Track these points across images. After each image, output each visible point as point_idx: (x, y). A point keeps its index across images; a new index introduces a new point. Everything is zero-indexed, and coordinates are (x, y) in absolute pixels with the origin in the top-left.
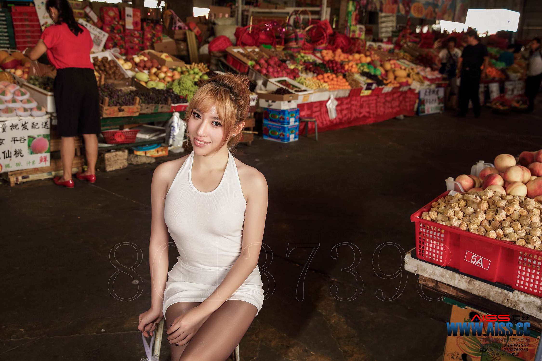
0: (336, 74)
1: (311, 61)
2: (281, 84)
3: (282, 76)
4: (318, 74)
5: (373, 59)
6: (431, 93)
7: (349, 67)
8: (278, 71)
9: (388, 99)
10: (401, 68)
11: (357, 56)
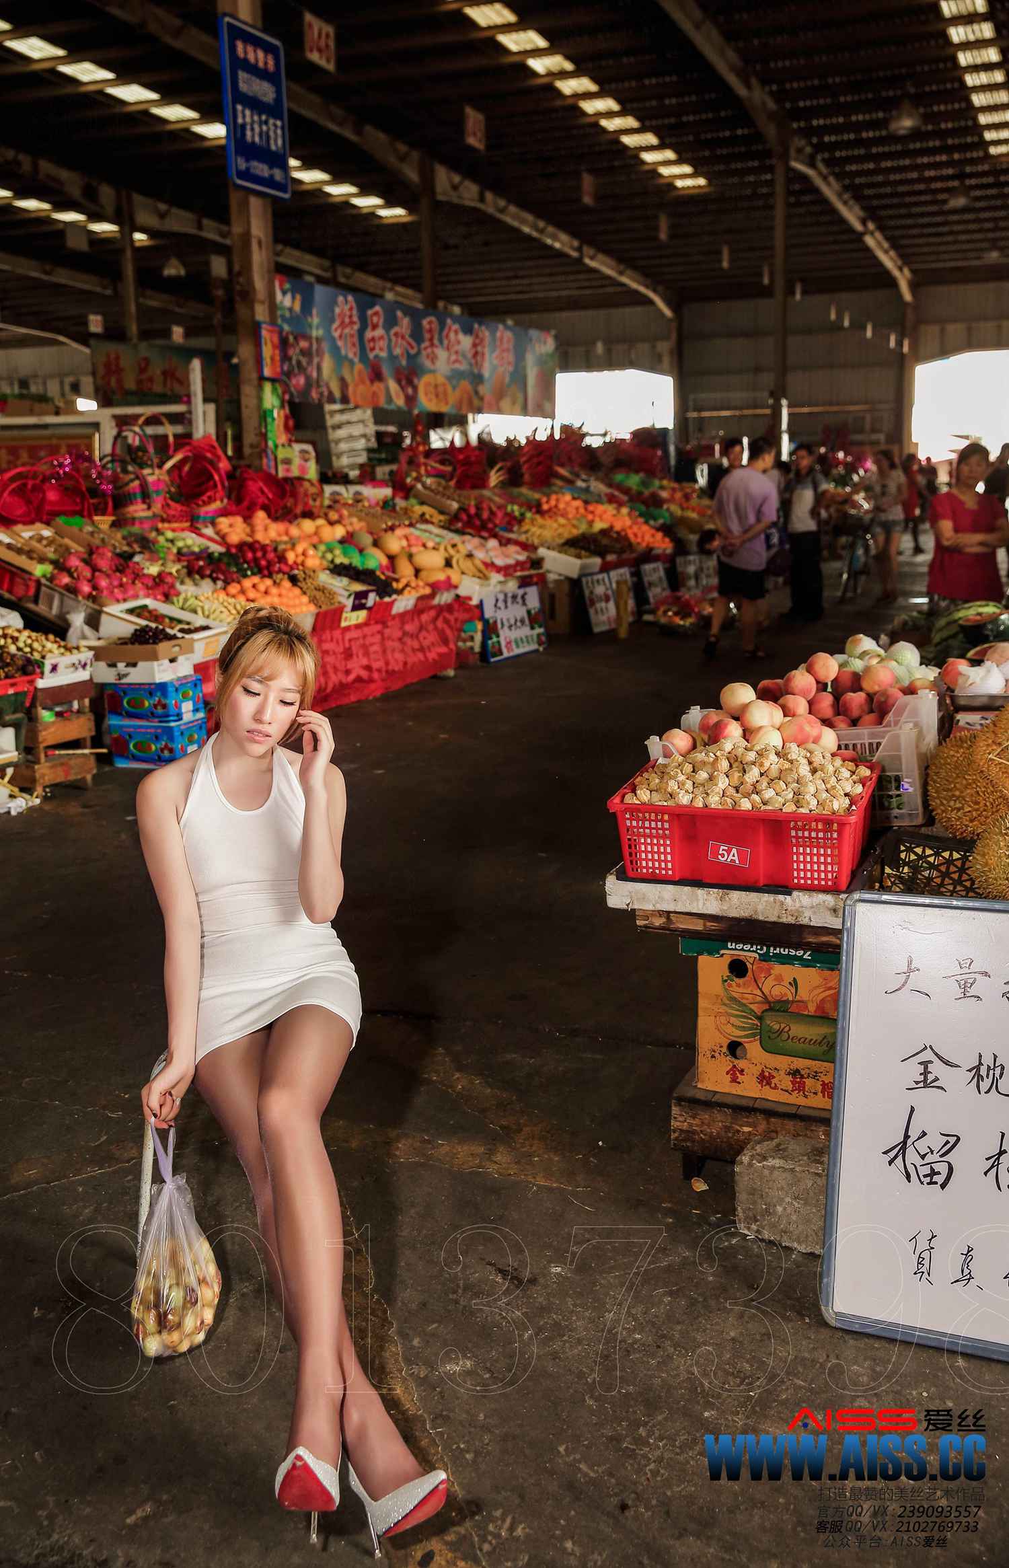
0: (270, 576)
1: (196, 549)
2: (139, 616)
3: (136, 597)
4: (227, 583)
5: (350, 529)
6: (509, 603)
7: (297, 556)
8: (121, 585)
9: (409, 628)
10: (424, 546)
11: (308, 525)
